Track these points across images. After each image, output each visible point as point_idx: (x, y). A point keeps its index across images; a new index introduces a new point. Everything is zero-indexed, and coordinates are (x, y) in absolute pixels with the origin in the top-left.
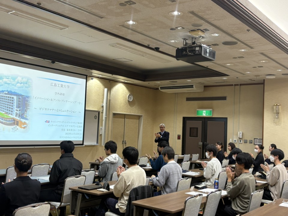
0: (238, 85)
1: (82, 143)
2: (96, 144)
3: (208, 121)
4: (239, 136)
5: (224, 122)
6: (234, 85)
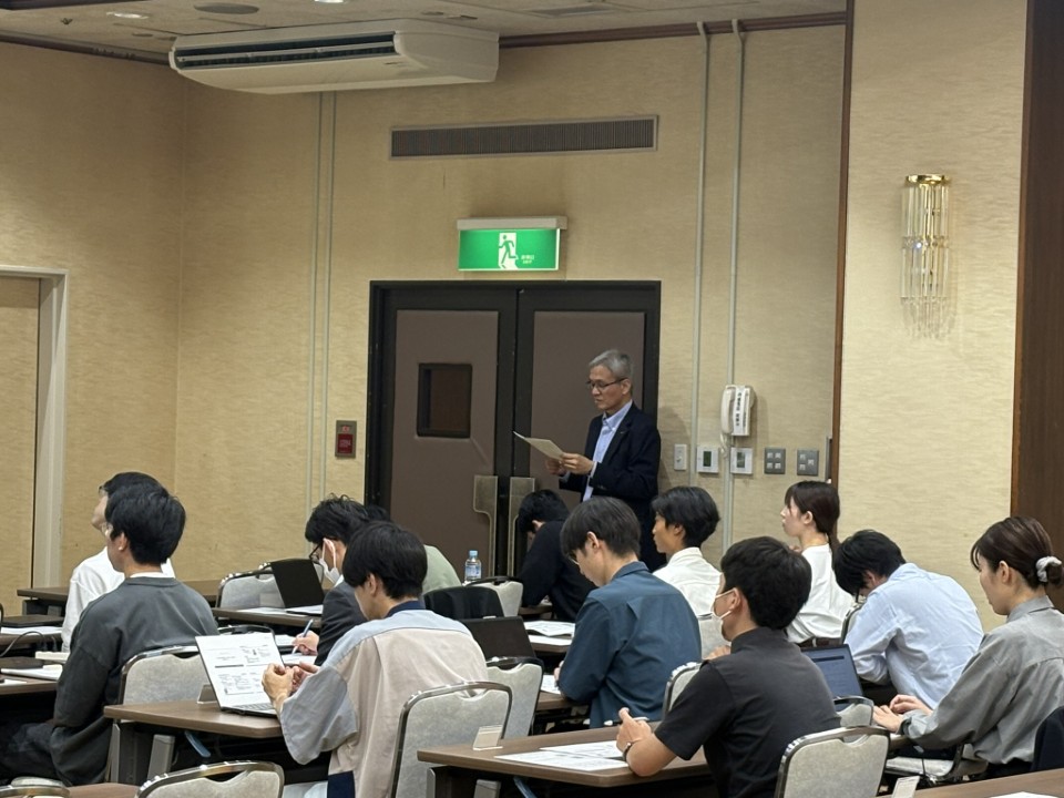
0: (725, 27)
4: (730, 420)
5: (641, 315)
6: (705, 25)
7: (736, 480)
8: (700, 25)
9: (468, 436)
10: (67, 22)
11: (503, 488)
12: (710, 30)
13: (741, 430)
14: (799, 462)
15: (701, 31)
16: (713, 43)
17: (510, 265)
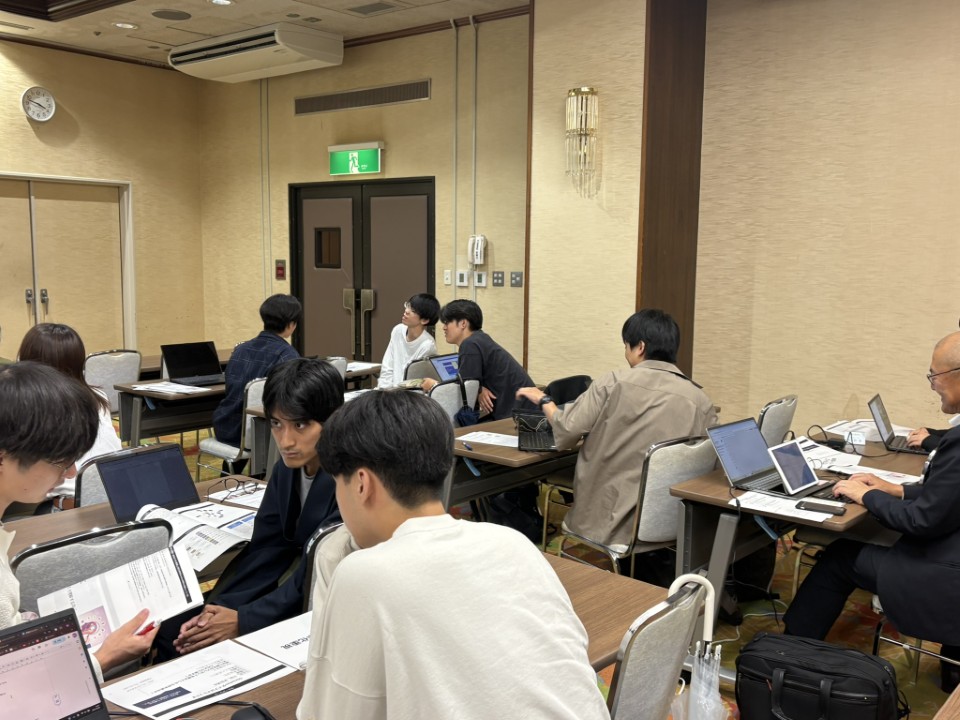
0: (466, 22)
3: (373, 199)
4: (473, 256)
5: (425, 197)
6: (454, 21)
7: (479, 291)
8: (452, 22)
9: (340, 267)
10: (98, 34)
11: (358, 295)
12: (458, 24)
13: (479, 261)
14: (512, 279)
15: (453, 25)
16: (460, 32)
17: (355, 171)
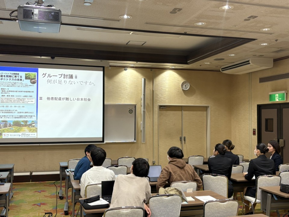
1: (102, 140)
2: (132, 141)
3: (284, 109)
10: (200, 66)
11: (278, 140)
17: (277, 100)
